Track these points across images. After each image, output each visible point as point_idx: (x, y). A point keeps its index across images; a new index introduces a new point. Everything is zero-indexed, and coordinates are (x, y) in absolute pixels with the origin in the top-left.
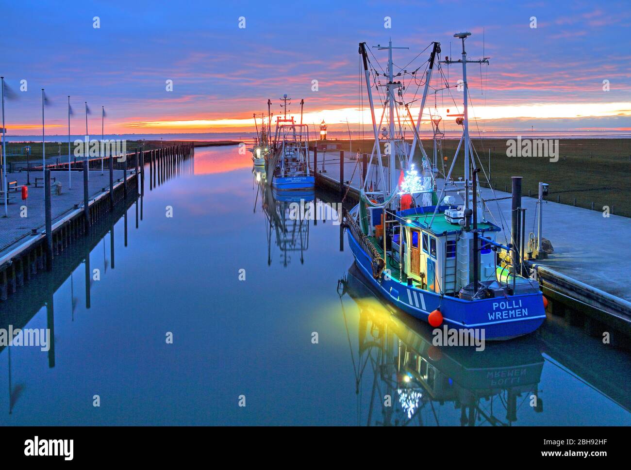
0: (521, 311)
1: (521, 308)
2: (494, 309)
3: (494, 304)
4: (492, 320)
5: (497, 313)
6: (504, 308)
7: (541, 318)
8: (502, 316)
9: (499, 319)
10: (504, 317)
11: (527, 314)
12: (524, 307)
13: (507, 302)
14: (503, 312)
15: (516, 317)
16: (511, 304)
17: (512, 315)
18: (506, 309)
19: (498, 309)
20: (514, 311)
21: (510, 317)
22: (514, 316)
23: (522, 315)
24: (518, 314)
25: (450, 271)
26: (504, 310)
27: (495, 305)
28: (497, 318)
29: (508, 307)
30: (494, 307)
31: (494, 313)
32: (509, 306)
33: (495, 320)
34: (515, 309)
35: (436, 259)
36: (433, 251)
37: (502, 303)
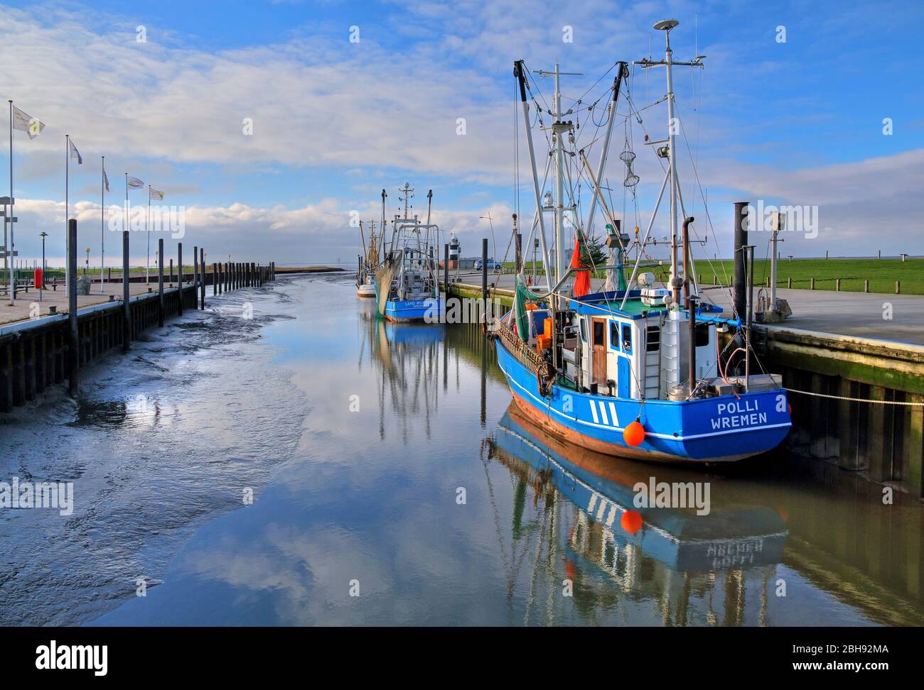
0: (758, 417)
1: (757, 412)
2: (720, 413)
3: (719, 406)
4: (717, 430)
5: (723, 419)
6: (733, 412)
7: (785, 427)
8: (730, 423)
9: (727, 428)
10: (733, 425)
11: (765, 421)
12: (761, 410)
13: (738, 403)
14: (733, 418)
15: (750, 426)
16: (743, 407)
17: (745, 422)
18: (736, 413)
19: (725, 414)
20: (747, 416)
21: (742, 424)
22: (748, 424)
23: (759, 422)
24: (754, 421)
25: (653, 371)
26: (734, 415)
27: (721, 408)
28: (724, 427)
29: (739, 411)
30: (720, 410)
31: (719, 419)
32: (740, 409)
33: (721, 429)
34: (749, 413)
35: (632, 355)
36: (626, 344)
37: (730, 404)
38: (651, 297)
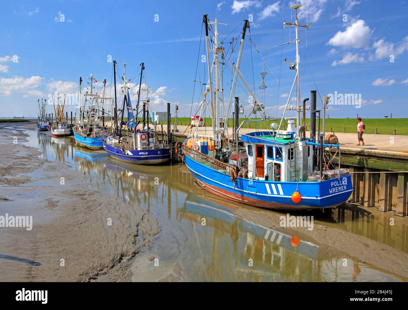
2: (332, 186)
3: (331, 183)
4: (331, 194)
6: (336, 186)
8: (335, 191)
9: (334, 193)
11: (346, 189)
12: (344, 185)
13: (337, 182)
14: (336, 188)
15: (341, 191)
16: (339, 183)
20: (340, 187)
21: (339, 191)
23: (344, 189)
24: (342, 189)
25: (293, 169)
27: (332, 184)
29: (338, 185)
30: (332, 185)
31: (332, 189)
32: (338, 184)
35: (283, 162)
36: (278, 156)
37: (335, 182)
38: (284, 135)
